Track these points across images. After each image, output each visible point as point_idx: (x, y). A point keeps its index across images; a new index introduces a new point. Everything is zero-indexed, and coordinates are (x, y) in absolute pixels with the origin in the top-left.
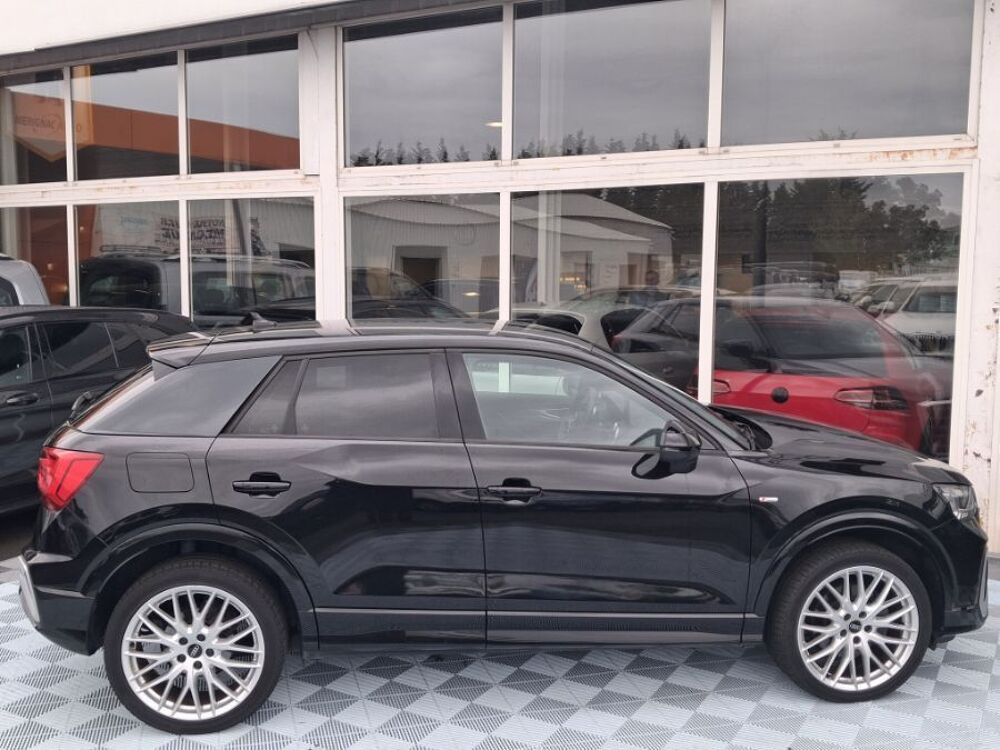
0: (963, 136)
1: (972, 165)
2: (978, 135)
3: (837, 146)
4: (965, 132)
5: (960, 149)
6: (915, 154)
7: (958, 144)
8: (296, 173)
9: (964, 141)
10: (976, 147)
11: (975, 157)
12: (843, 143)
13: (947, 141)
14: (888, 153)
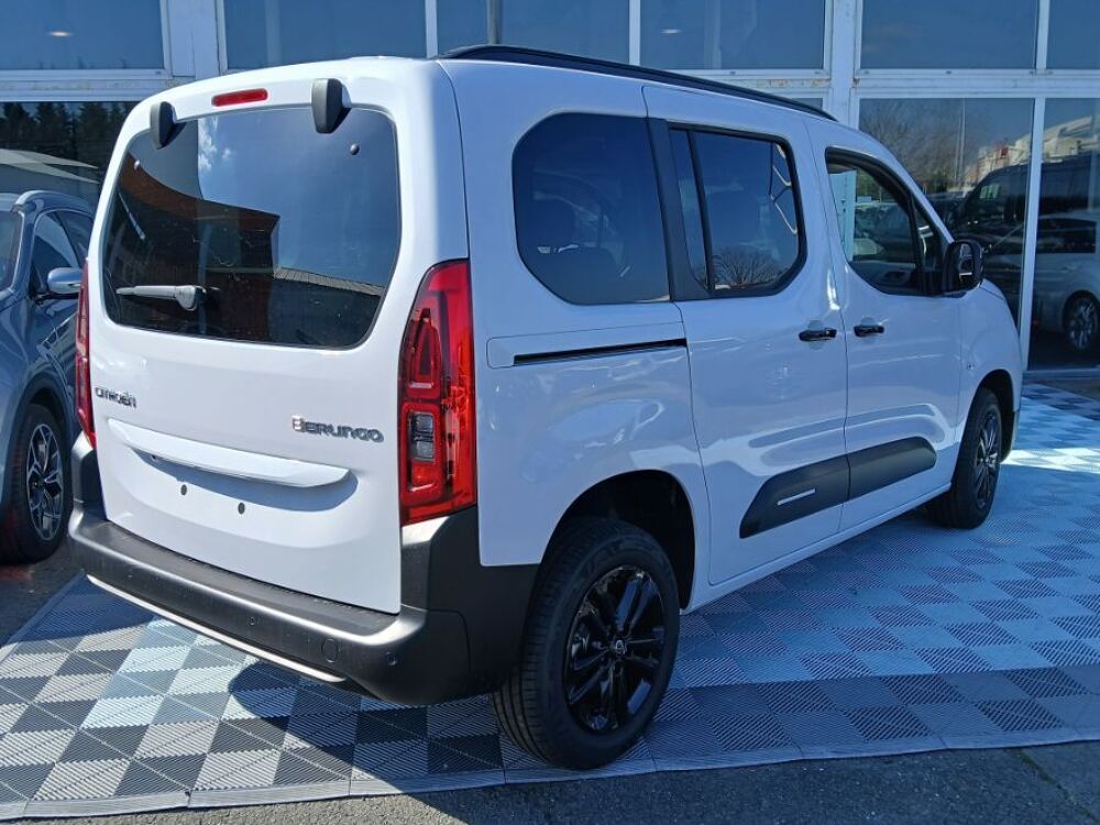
0: (821, 71)
1: (828, 93)
2: (831, 71)
3: (733, 74)
4: (822, 68)
5: (820, 80)
6: (789, 83)
7: (818, 77)
8: (159, 73)
9: (823, 75)
10: (830, 80)
11: (829, 87)
12: (738, 72)
13: (810, 73)
14: (770, 81)
